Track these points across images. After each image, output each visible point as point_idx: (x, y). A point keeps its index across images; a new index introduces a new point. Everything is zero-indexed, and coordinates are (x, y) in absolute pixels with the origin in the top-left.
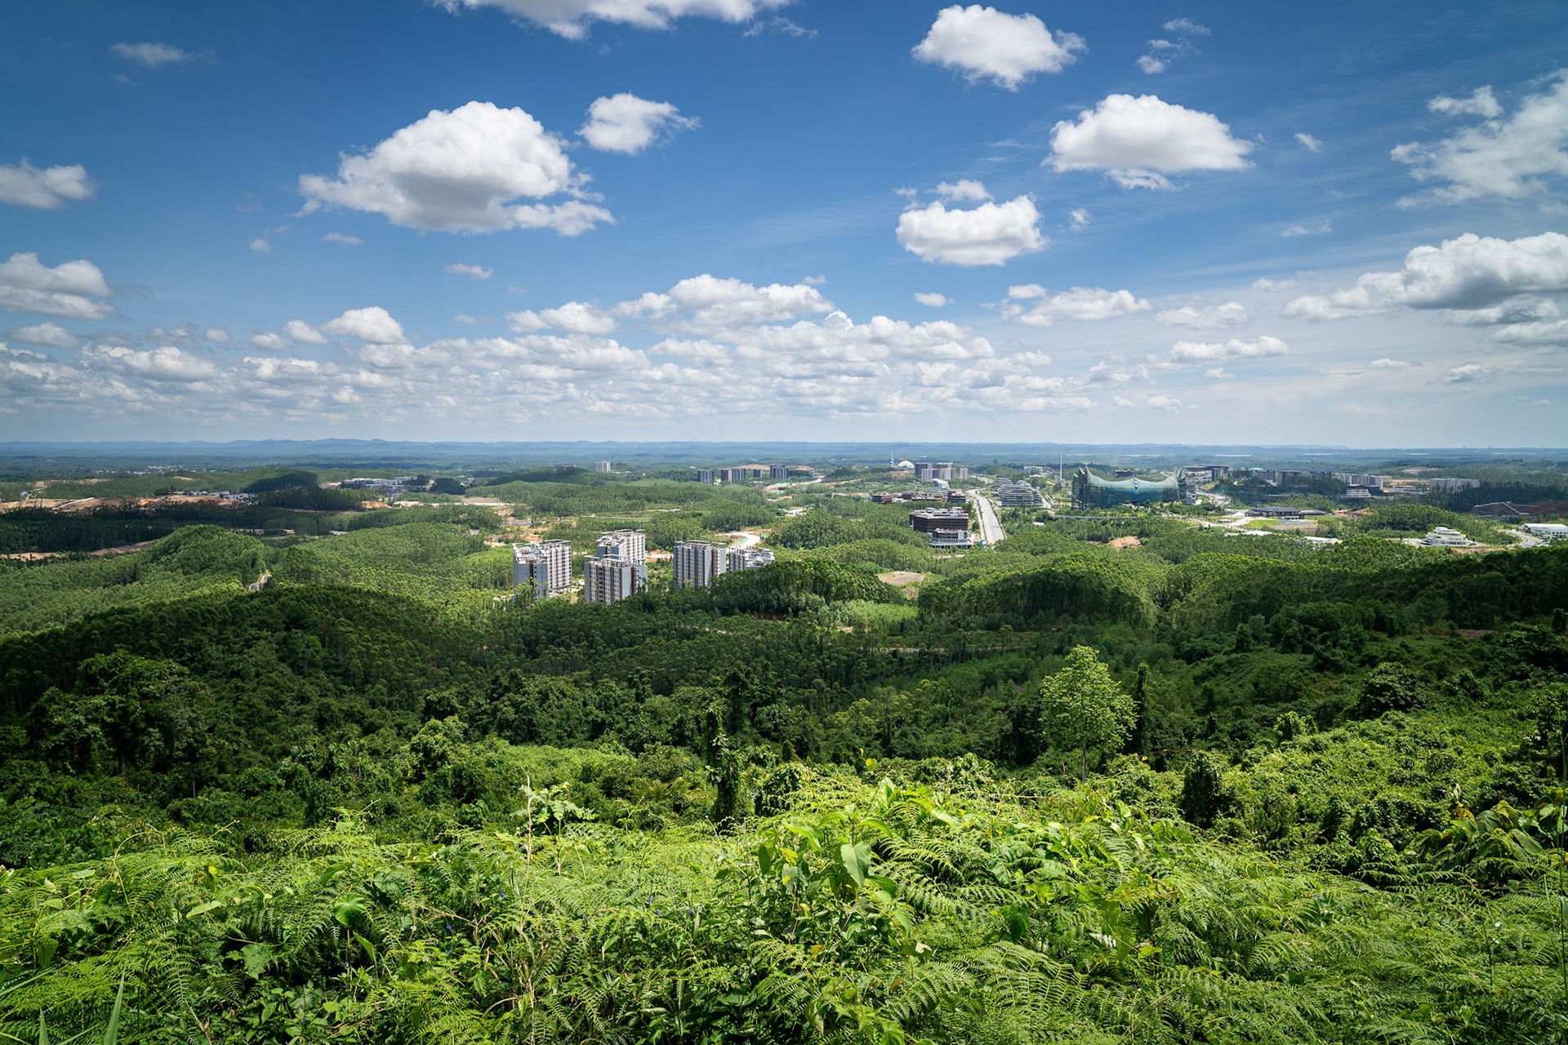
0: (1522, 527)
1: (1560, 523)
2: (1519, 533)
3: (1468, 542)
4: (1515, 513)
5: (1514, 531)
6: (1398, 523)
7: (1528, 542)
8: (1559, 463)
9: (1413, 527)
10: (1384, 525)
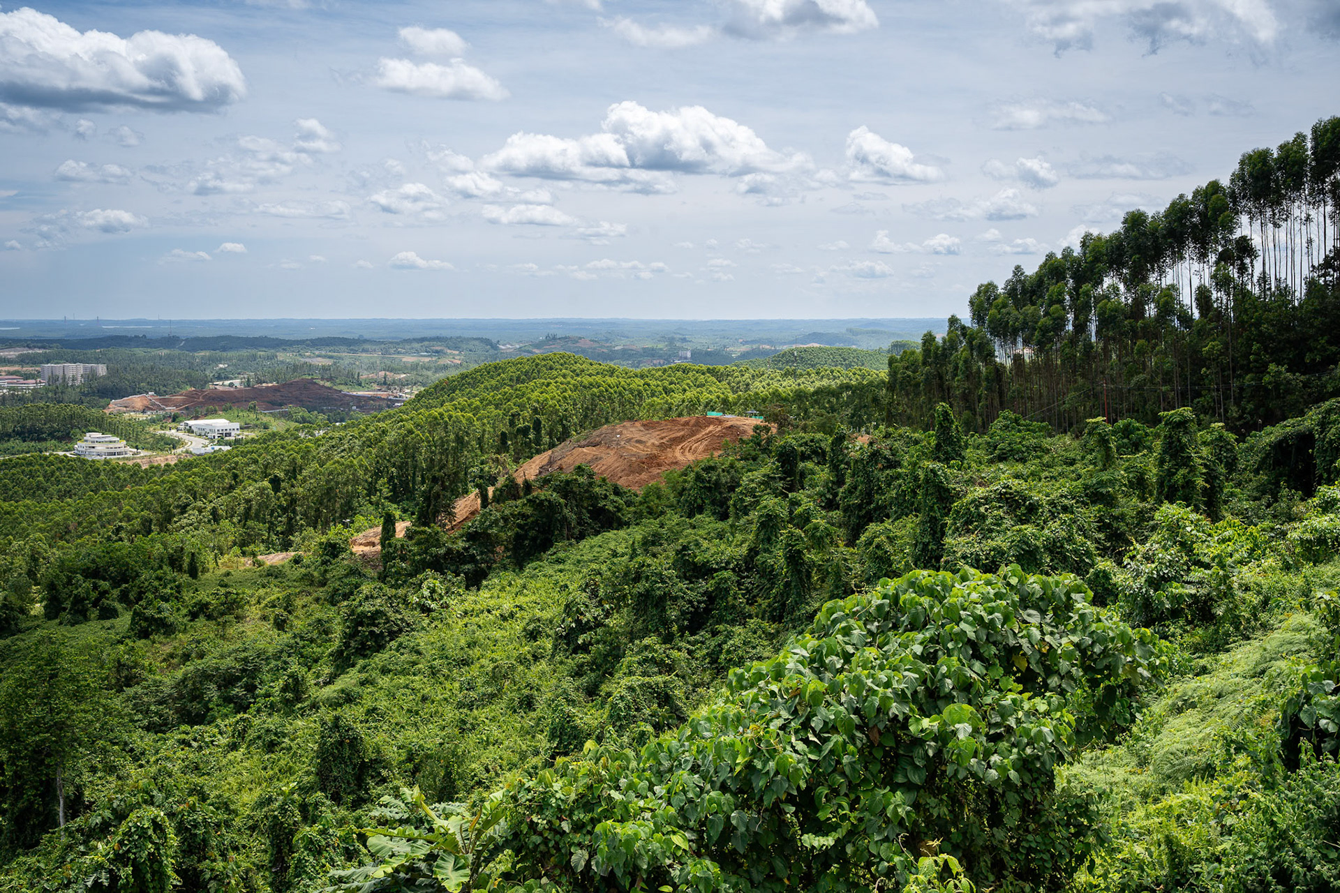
0: (182, 426)
1: (220, 417)
2: (180, 434)
3: (130, 451)
4: (163, 409)
5: (173, 431)
6: (30, 432)
7: (197, 446)
8: (187, 340)
9: (52, 435)
10: (9, 436)
